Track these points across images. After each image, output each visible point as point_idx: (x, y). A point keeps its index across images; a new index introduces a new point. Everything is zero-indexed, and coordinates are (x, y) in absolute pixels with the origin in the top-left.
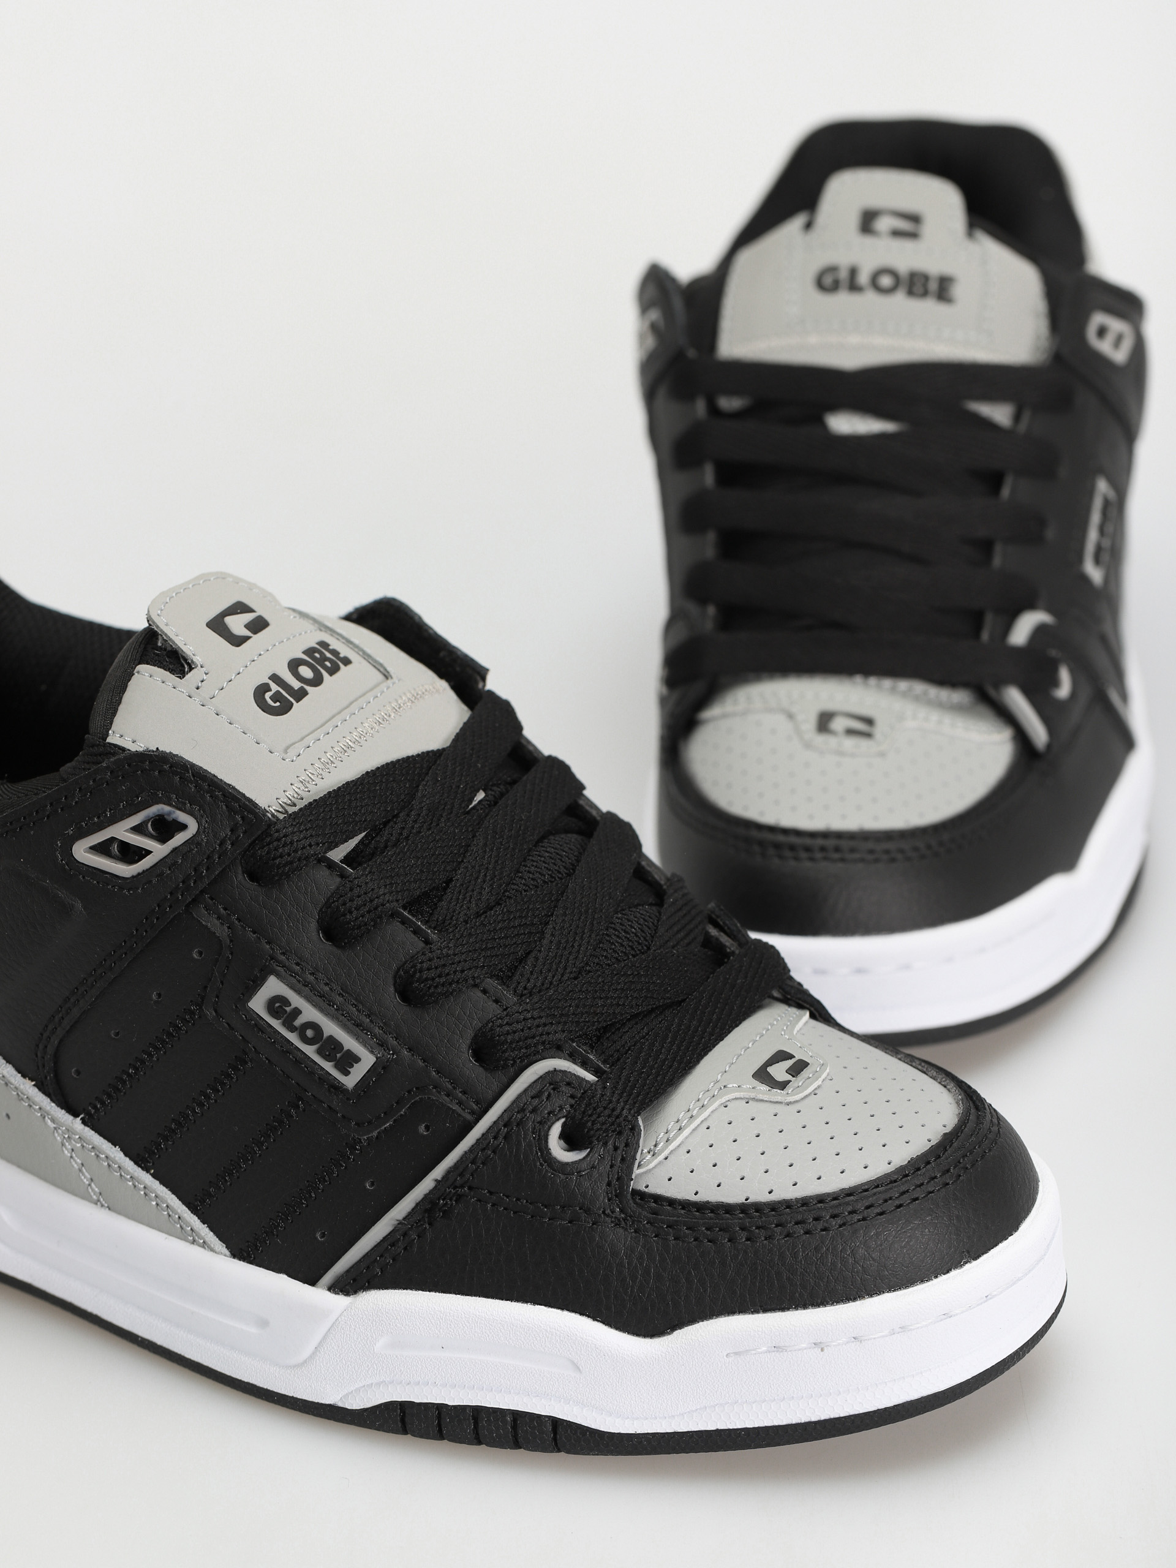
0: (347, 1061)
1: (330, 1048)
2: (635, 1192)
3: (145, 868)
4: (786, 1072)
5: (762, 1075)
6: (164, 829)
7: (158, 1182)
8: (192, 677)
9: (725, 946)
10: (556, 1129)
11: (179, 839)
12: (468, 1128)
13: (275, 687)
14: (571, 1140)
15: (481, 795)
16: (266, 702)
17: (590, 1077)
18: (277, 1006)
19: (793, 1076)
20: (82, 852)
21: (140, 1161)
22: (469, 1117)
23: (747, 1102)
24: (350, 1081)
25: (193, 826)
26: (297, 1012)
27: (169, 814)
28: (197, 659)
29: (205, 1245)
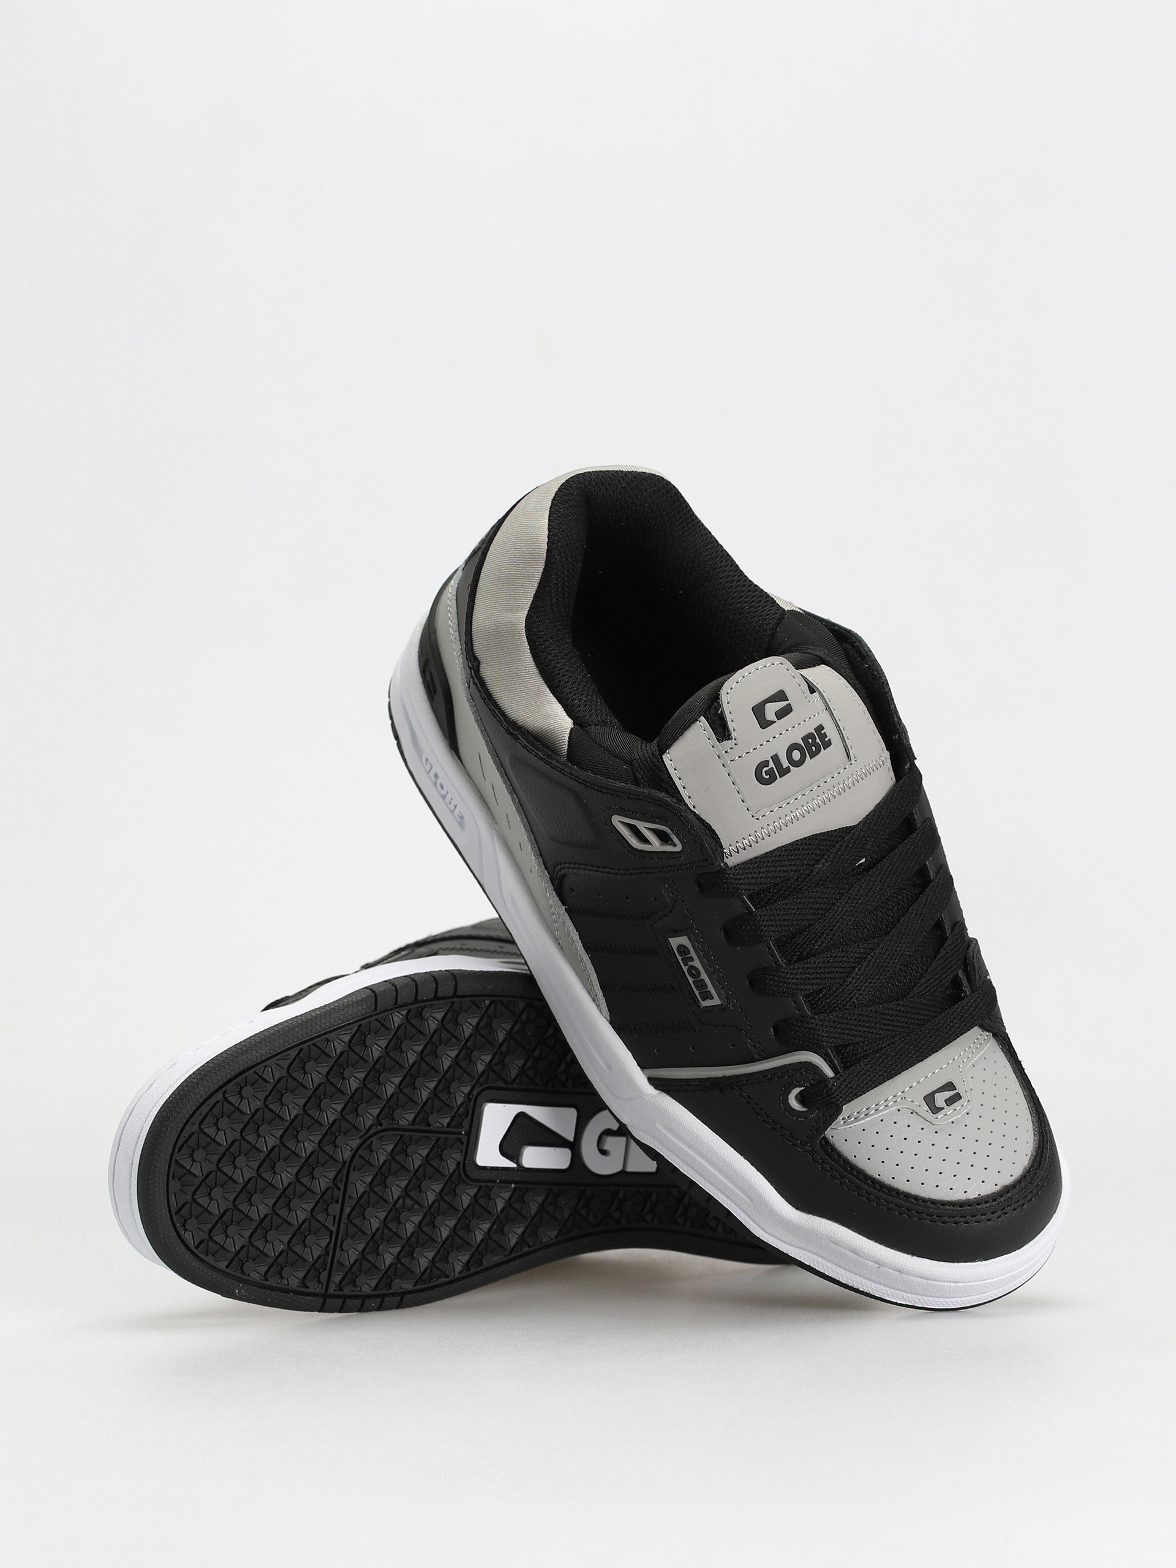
0: (707, 996)
1: (701, 985)
2: (825, 1138)
3: (646, 850)
4: (945, 1101)
5: (930, 1099)
6: (664, 838)
7: (590, 961)
8: (727, 744)
9: (963, 985)
10: (797, 1091)
11: (669, 848)
12: (752, 1060)
13: (771, 765)
14: (801, 1098)
15: (863, 860)
16: (762, 773)
17: (830, 1073)
18: (683, 949)
19: (947, 1105)
20: (617, 820)
21: (587, 948)
22: (757, 1056)
23: (912, 1113)
24: (705, 1004)
25: (679, 848)
26: (692, 959)
27: (670, 834)
28: (733, 735)
29: (598, 1006)
